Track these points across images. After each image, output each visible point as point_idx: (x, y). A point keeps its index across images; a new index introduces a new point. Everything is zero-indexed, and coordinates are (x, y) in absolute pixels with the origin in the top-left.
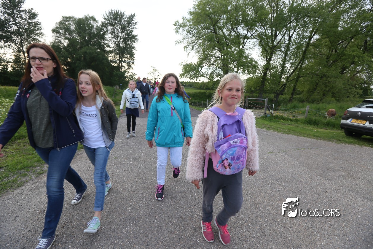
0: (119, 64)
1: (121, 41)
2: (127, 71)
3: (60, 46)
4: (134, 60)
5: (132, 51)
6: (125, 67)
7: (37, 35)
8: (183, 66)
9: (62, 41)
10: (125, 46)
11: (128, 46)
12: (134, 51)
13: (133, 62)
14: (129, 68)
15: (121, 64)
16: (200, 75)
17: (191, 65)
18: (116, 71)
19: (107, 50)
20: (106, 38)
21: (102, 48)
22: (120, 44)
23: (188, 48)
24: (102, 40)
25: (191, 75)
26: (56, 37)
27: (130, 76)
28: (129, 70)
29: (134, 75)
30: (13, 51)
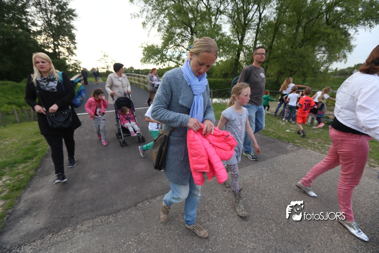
0: (55, 48)
1: (52, 17)
2: (67, 58)
4: (76, 43)
5: (71, 31)
6: (64, 53)
8: (143, 49)
10: (60, 24)
11: (65, 25)
12: (73, 31)
13: (75, 47)
14: (71, 54)
15: (58, 49)
16: (168, 59)
17: (153, 46)
22: (51, 21)
23: (147, 24)
27: (72, 64)
28: (70, 57)
29: (79, 63)
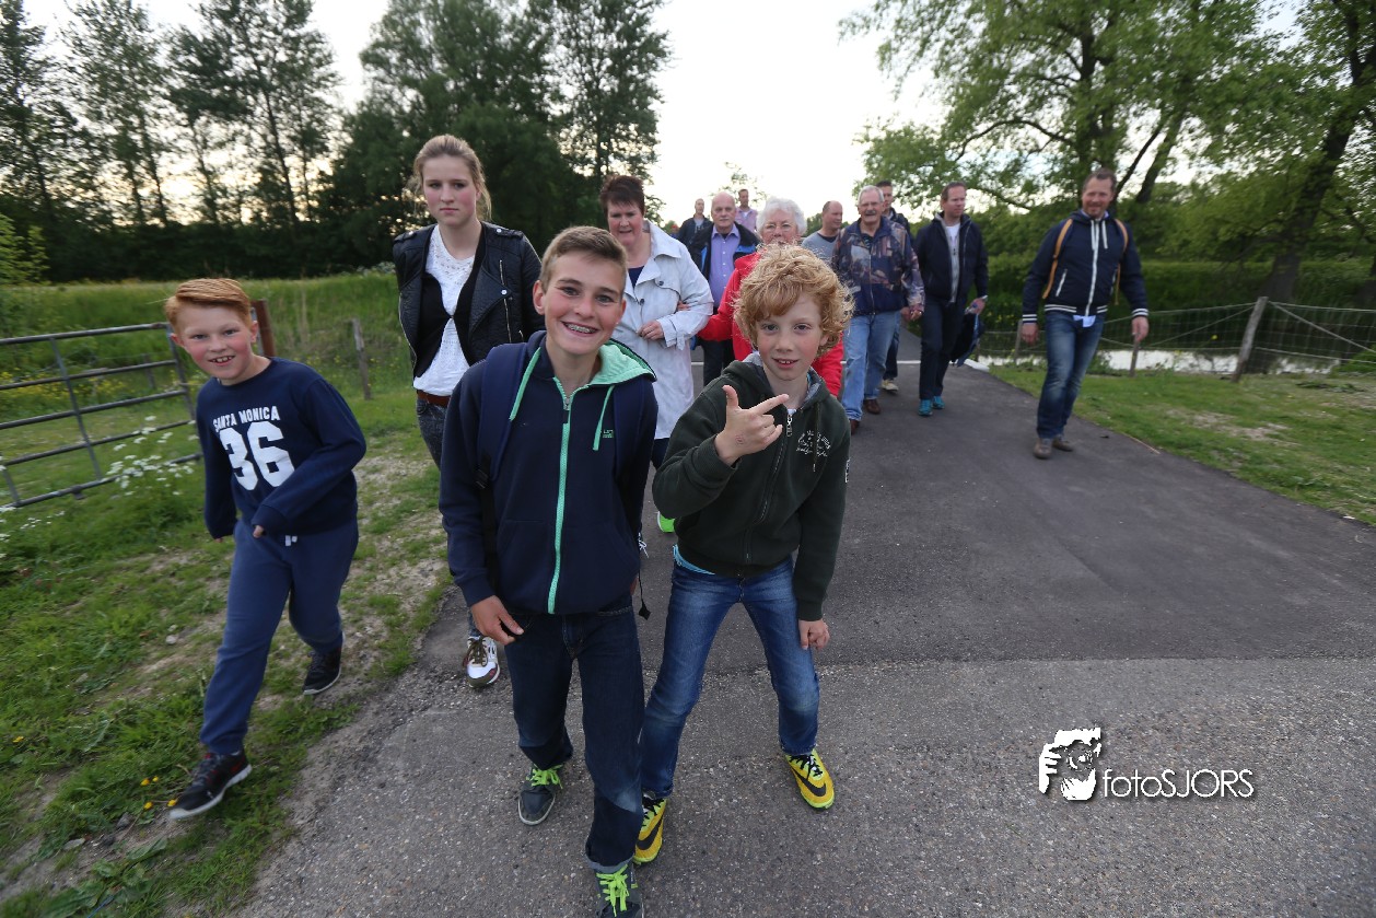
0: (599, 165)
1: (603, 67)
3: (389, 114)
5: (646, 104)
7: (318, 85)
8: (869, 146)
9: (396, 95)
10: (619, 85)
11: (632, 88)
12: (654, 105)
13: (653, 153)
15: (607, 165)
17: (908, 132)
18: (590, 194)
19: (552, 112)
20: (546, 63)
22: (598, 80)
23: (896, 51)
24: (534, 75)
26: (376, 83)
29: (659, 207)
30: (246, 152)
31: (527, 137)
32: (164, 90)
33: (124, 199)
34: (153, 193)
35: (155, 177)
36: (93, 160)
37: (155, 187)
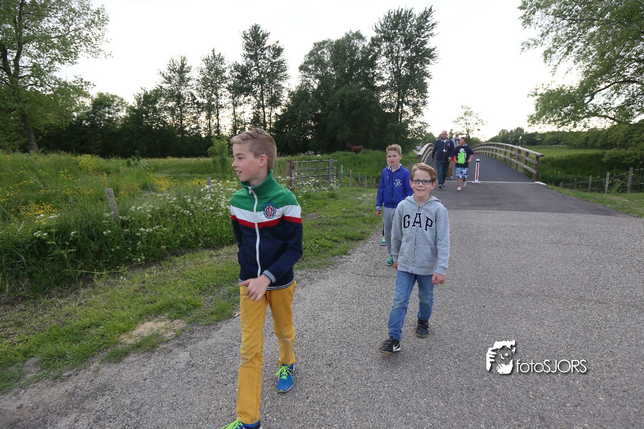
0: (398, 107)
1: (403, 65)
2: (412, 120)
3: (308, 90)
4: (426, 97)
5: (423, 80)
6: (408, 114)
7: (280, 79)
9: (312, 81)
10: (410, 73)
11: (417, 73)
12: (427, 80)
13: (425, 102)
14: (416, 115)
15: (402, 108)
16: (587, 113)
17: (561, 91)
18: (392, 122)
19: (378, 86)
20: (376, 64)
21: (369, 84)
22: (400, 71)
23: (554, 53)
24: (371, 70)
25: (560, 115)
26: (304, 78)
27: (416, 129)
28: (415, 118)
29: (425, 127)
30: (252, 107)
31: (367, 98)
32: (226, 85)
33: (206, 127)
34: (215, 124)
35: (218, 118)
36: (199, 113)
37: (217, 122)
